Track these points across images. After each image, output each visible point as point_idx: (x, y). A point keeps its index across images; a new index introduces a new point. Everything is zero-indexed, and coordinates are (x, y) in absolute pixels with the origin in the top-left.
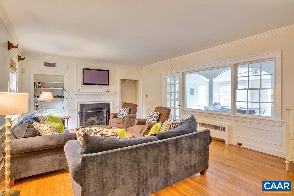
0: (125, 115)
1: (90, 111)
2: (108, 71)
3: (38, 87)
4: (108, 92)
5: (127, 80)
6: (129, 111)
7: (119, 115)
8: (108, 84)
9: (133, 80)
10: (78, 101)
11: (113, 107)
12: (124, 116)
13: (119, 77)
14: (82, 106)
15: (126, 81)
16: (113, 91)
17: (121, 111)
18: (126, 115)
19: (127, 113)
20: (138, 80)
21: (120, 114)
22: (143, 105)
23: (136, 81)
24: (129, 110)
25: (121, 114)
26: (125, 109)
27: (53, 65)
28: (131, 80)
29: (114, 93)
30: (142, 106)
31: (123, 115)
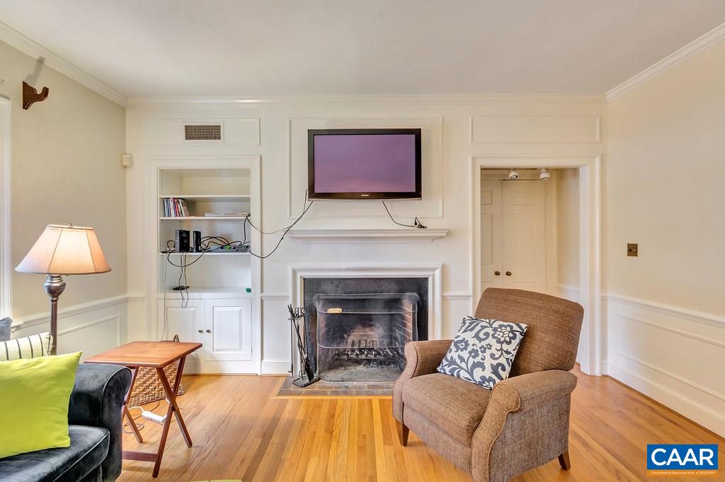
0: (488, 373)
1: (338, 310)
2: (417, 133)
3: (176, 213)
4: (421, 227)
5: (515, 169)
6: (522, 344)
7: (452, 362)
8: (417, 194)
9: (547, 170)
10: (298, 265)
11: (443, 298)
12: (483, 378)
13: (474, 159)
14: (312, 286)
15: (512, 174)
16: (444, 225)
17: (469, 336)
18: (495, 372)
19: (503, 361)
20: (575, 171)
21: (462, 359)
22: (610, 294)
23: (562, 175)
24: (519, 337)
25: (465, 354)
26: (490, 330)
27: (212, 133)
28: (534, 172)
29: (449, 233)
30: (604, 300)
31: (475, 365)
